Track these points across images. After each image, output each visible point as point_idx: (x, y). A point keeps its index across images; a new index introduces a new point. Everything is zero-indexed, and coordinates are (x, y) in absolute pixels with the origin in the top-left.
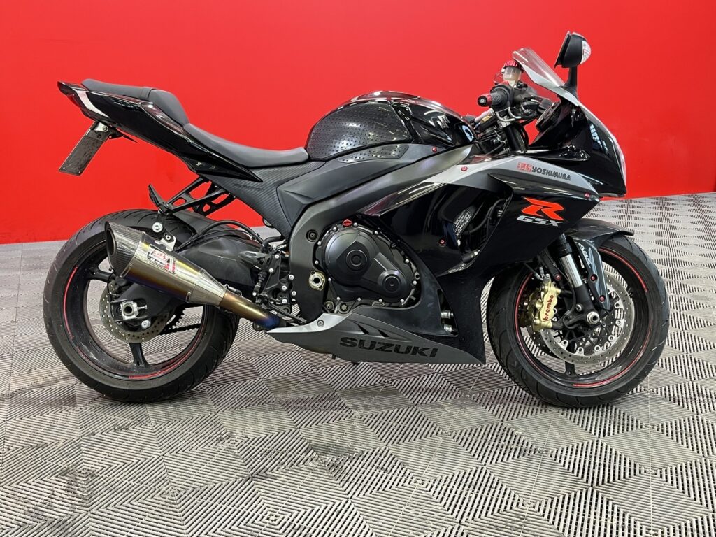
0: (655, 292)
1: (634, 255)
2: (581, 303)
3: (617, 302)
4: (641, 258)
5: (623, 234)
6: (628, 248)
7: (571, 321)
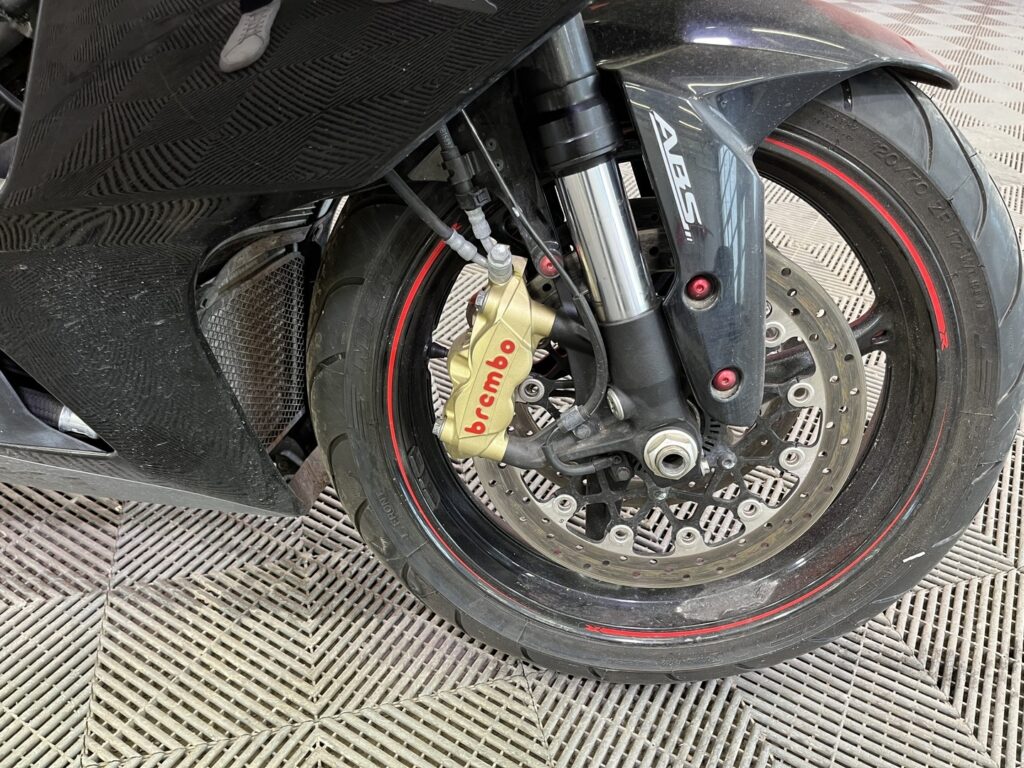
0: (980, 354)
1: (931, 188)
2: (627, 391)
3: (803, 383)
4: (959, 204)
5: (901, 77)
6: (911, 150)
7: (581, 446)
